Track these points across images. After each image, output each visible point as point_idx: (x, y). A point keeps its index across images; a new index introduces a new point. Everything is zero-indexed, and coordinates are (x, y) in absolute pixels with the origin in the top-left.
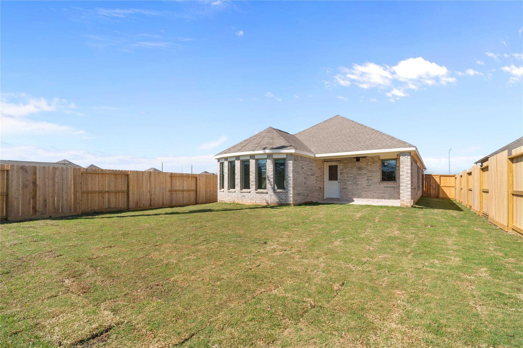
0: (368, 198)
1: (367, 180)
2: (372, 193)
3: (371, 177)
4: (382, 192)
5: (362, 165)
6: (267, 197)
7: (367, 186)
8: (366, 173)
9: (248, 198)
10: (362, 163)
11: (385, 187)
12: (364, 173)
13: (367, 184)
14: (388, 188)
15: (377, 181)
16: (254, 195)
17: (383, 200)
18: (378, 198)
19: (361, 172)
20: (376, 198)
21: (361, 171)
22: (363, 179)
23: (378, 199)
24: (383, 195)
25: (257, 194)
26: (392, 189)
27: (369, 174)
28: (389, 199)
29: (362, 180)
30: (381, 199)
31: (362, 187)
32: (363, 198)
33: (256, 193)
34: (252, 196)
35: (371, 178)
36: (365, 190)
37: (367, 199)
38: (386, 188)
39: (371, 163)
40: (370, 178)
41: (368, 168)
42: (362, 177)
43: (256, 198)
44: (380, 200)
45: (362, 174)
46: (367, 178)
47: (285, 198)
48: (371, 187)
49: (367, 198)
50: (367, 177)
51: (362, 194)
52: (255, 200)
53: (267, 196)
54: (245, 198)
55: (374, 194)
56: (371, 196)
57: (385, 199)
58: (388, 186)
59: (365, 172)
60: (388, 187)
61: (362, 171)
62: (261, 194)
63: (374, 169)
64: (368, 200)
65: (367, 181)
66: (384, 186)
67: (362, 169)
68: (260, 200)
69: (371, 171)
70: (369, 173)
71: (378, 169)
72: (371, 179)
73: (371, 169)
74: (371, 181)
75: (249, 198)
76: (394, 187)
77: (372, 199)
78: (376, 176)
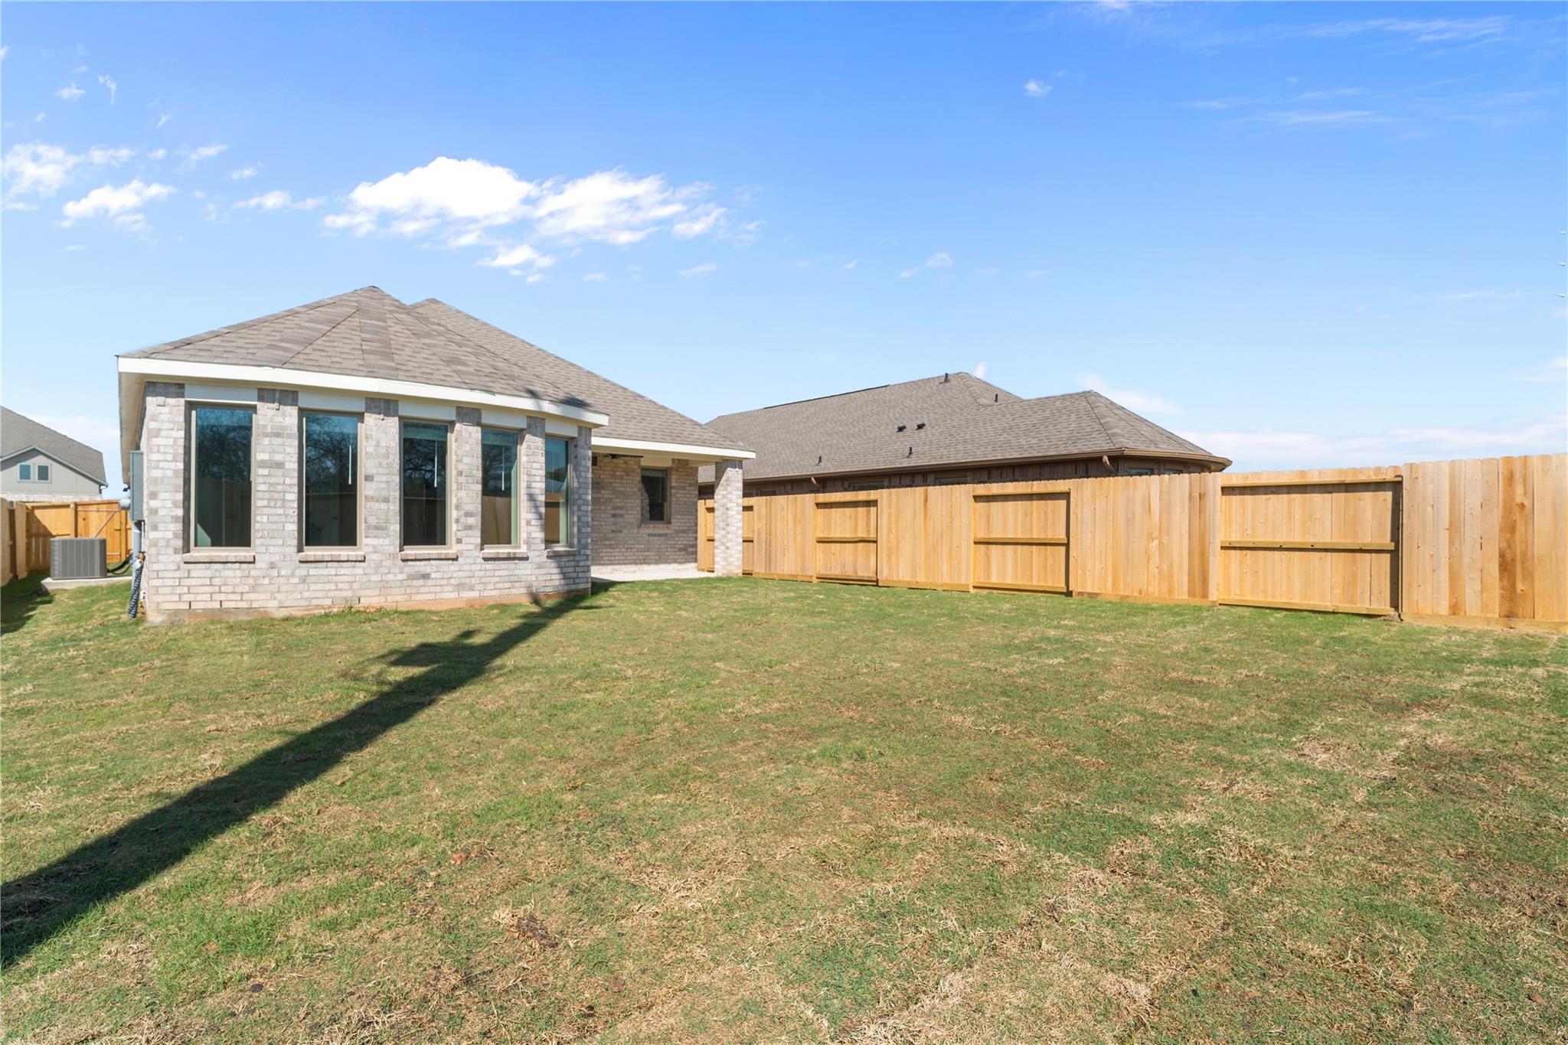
0: (615, 564)
1: (614, 516)
2: (624, 550)
3: (621, 508)
4: (643, 546)
5: (602, 476)
6: (525, 572)
7: (613, 531)
8: (611, 499)
9: (444, 582)
10: (601, 472)
11: (649, 535)
12: (606, 499)
13: (614, 528)
14: (655, 538)
15: (633, 520)
16: (473, 567)
17: (646, 567)
18: (635, 563)
19: (599, 496)
20: (631, 564)
21: (600, 493)
22: (604, 513)
23: (637, 564)
24: (647, 554)
25: (490, 565)
26: (662, 538)
27: (618, 502)
28: (657, 562)
29: (603, 515)
30: (642, 564)
31: (601, 535)
32: (603, 565)
33: (485, 559)
34: (467, 574)
35: (622, 512)
36: (607, 543)
37: (613, 567)
38: (651, 538)
39: (623, 473)
40: (618, 512)
41: (617, 485)
42: (602, 507)
43: (484, 580)
44: (639, 566)
45: (602, 500)
46: (613, 512)
47: (575, 572)
48: (622, 535)
49: (612, 564)
50: (613, 509)
51: (601, 554)
52: (478, 587)
53: (524, 570)
54: (430, 583)
55: (627, 554)
56: (622, 558)
57: (649, 564)
58: (656, 531)
59: (608, 496)
60: (655, 535)
61: (603, 492)
62: (503, 564)
63: (628, 489)
64: (613, 570)
65: (613, 519)
66: (647, 531)
67: (603, 488)
68: (497, 586)
69: (622, 493)
70: (617, 498)
71: (635, 490)
72: (622, 516)
73: (622, 489)
74: (621, 520)
75: (453, 581)
76: (666, 535)
77: (622, 566)
78: (633, 508)
